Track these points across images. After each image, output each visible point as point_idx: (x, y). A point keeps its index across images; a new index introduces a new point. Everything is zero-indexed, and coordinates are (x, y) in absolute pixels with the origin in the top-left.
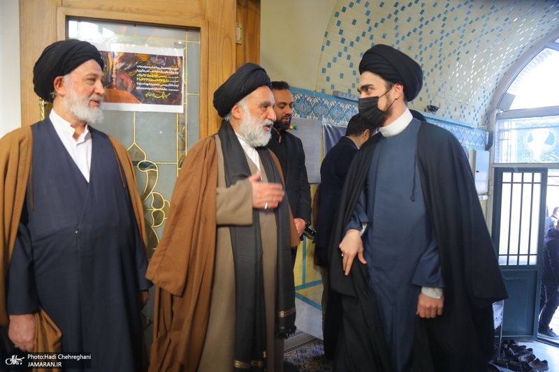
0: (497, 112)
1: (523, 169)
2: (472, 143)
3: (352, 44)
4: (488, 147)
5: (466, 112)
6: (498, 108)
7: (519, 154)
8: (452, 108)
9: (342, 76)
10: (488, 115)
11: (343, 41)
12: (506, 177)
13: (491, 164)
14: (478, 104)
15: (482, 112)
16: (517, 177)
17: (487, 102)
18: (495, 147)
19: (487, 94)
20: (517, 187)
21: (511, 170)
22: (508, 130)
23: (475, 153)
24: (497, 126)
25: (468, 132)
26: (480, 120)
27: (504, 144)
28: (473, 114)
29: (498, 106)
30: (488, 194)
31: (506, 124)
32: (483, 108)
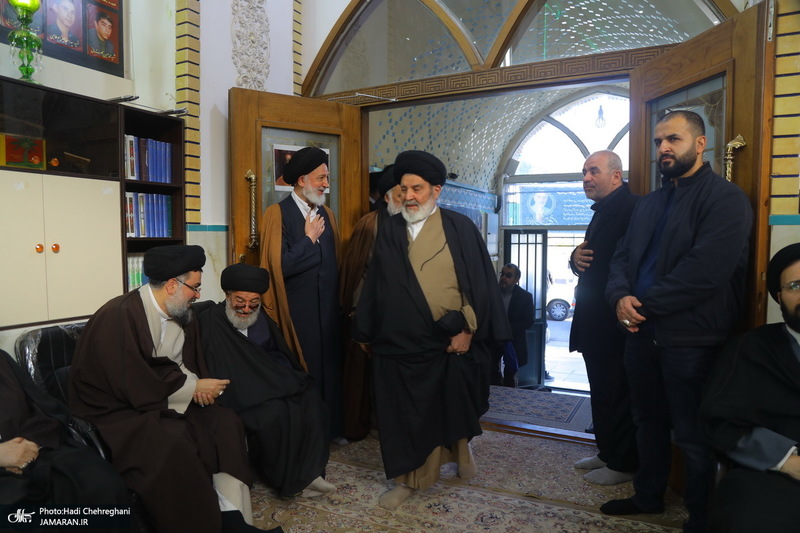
0: (504, 176)
1: (528, 231)
2: (484, 207)
3: (396, 123)
4: (497, 210)
5: (478, 178)
6: (504, 172)
7: (524, 217)
8: (467, 174)
9: (388, 151)
10: (496, 179)
11: (391, 121)
12: (514, 238)
13: (500, 227)
14: (488, 169)
15: (491, 177)
16: (523, 238)
17: (496, 167)
18: (503, 209)
19: (495, 160)
20: (523, 248)
21: (518, 232)
22: (513, 194)
23: (486, 216)
24: (503, 190)
25: (480, 196)
26: (490, 184)
27: (510, 207)
28: (484, 179)
29: (505, 171)
30: (498, 255)
31: (512, 188)
32: (492, 173)
